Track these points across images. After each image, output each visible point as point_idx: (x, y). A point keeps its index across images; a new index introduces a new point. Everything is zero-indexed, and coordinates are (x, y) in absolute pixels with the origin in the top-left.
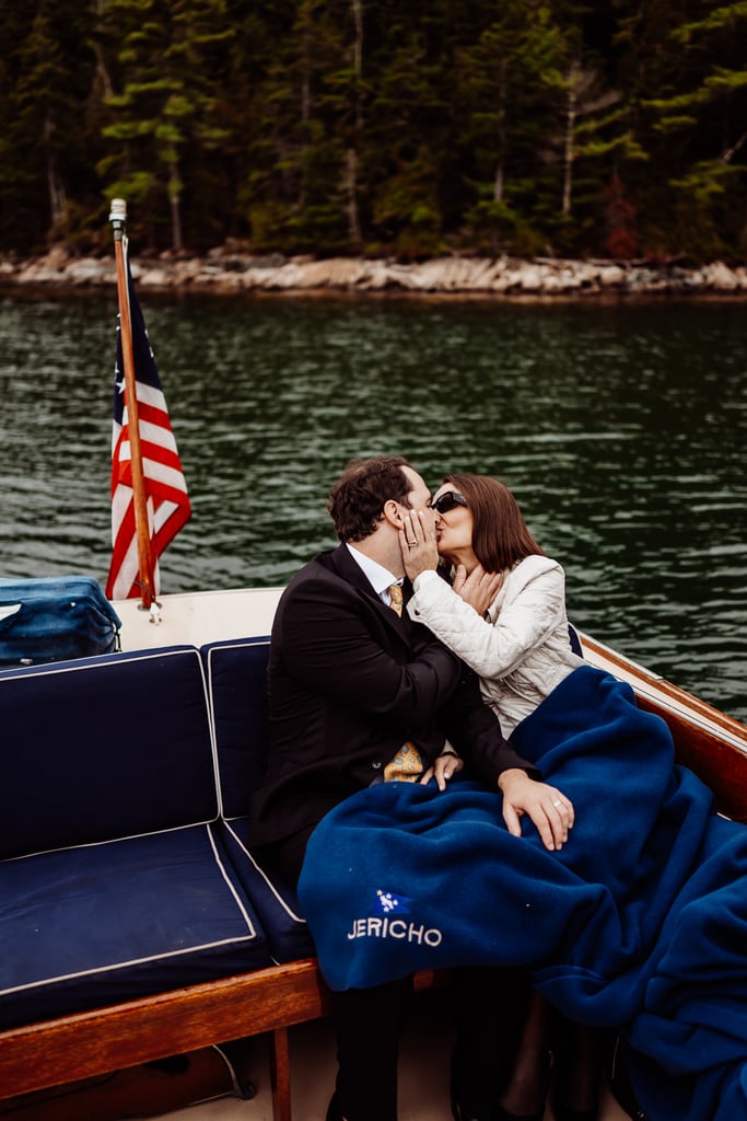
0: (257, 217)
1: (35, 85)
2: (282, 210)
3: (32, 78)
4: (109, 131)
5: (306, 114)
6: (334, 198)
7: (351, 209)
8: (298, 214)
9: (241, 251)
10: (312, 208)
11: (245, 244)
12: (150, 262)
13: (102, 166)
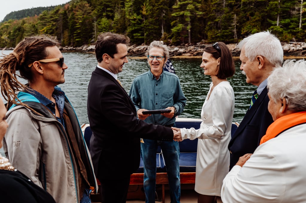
0: (209, 34)
1: (160, 5)
2: (216, 32)
3: (159, 3)
4: (173, 15)
5: (224, 6)
6: (230, 28)
7: (235, 31)
8: (220, 33)
9: (205, 43)
10: (224, 31)
11: (206, 41)
12: (183, 46)
13: (172, 23)
